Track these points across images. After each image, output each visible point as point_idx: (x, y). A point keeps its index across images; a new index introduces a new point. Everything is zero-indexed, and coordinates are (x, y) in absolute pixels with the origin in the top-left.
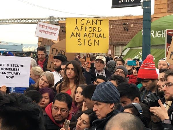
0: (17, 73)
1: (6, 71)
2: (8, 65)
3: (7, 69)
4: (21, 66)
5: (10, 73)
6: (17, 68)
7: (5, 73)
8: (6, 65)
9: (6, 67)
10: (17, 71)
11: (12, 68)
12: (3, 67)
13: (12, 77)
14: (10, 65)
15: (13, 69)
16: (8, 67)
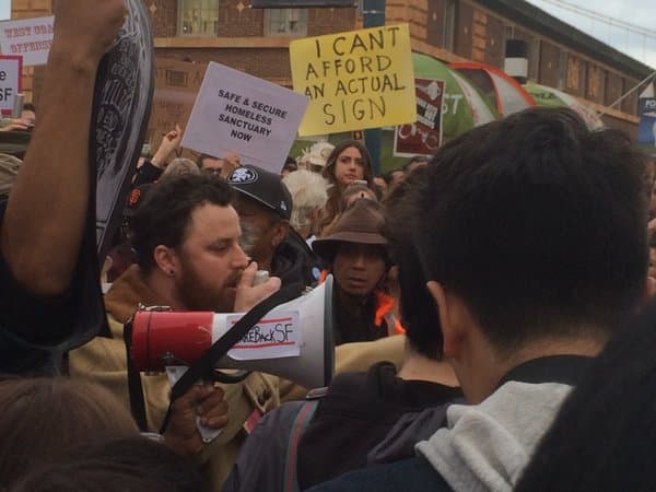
0: (263, 130)
1: (237, 117)
2: (246, 102)
3: (241, 112)
4: (278, 112)
5: (246, 123)
6: (268, 115)
7: (233, 121)
8: (242, 100)
9: (240, 105)
10: (265, 126)
11: (256, 112)
12: (232, 103)
13: (247, 138)
14: (251, 103)
15: (255, 117)
16: (244, 108)
